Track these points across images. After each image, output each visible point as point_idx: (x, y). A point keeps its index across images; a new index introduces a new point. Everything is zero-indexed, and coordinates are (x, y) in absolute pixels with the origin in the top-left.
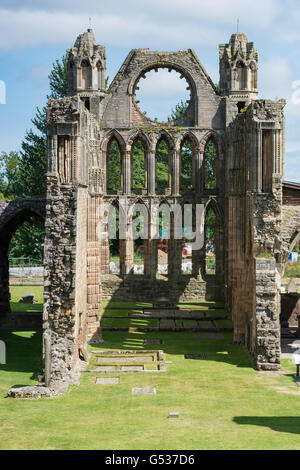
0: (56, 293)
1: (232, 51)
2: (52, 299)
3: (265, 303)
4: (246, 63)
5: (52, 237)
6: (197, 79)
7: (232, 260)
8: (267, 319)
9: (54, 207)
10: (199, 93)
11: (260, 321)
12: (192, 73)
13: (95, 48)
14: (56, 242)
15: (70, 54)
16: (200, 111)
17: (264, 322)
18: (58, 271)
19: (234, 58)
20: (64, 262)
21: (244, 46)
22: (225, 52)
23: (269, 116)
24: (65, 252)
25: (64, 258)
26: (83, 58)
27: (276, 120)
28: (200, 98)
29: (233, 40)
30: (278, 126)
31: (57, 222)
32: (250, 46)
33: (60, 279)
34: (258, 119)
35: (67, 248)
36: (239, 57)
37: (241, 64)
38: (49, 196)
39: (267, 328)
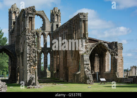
0: (31, 62)
1: (54, 12)
2: (30, 64)
3: (87, 66)
4: (58, 15)
5: (29, 45)
6: (45, 18)
7: (68, 60)
8: (88, 71)
9: (29, 37)
10: (46, 22)
11: (86, 72)
12: (44, 16)
13: (17, 8)
14: (30, 47)
15: (10, 10)
16: (46, 26)
17: (87, 72)
18: (31, 55)
19: (55, 13)
20: (33, 53)
21: (57, 10)
22: (53, 12)
23: (84, 16)
24: (33, 50)
25: (33, 51)
26: (14, 11)
27: (86, 18)
28: (46, 23)
29: (54, 9)
30: (86, 20)
31: (30, 41)
32: (59, 11)
33: (32, 57)
34: (81, 17)
35: (34, 49)
36: (56, 13)
37: (57, 15)
38: (27, 34)
39: (88, 73)
